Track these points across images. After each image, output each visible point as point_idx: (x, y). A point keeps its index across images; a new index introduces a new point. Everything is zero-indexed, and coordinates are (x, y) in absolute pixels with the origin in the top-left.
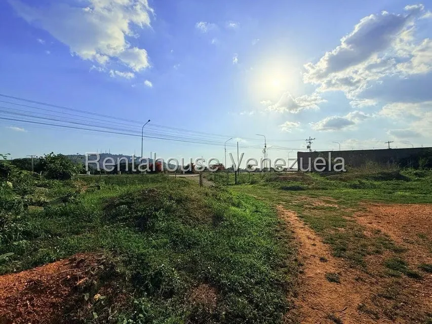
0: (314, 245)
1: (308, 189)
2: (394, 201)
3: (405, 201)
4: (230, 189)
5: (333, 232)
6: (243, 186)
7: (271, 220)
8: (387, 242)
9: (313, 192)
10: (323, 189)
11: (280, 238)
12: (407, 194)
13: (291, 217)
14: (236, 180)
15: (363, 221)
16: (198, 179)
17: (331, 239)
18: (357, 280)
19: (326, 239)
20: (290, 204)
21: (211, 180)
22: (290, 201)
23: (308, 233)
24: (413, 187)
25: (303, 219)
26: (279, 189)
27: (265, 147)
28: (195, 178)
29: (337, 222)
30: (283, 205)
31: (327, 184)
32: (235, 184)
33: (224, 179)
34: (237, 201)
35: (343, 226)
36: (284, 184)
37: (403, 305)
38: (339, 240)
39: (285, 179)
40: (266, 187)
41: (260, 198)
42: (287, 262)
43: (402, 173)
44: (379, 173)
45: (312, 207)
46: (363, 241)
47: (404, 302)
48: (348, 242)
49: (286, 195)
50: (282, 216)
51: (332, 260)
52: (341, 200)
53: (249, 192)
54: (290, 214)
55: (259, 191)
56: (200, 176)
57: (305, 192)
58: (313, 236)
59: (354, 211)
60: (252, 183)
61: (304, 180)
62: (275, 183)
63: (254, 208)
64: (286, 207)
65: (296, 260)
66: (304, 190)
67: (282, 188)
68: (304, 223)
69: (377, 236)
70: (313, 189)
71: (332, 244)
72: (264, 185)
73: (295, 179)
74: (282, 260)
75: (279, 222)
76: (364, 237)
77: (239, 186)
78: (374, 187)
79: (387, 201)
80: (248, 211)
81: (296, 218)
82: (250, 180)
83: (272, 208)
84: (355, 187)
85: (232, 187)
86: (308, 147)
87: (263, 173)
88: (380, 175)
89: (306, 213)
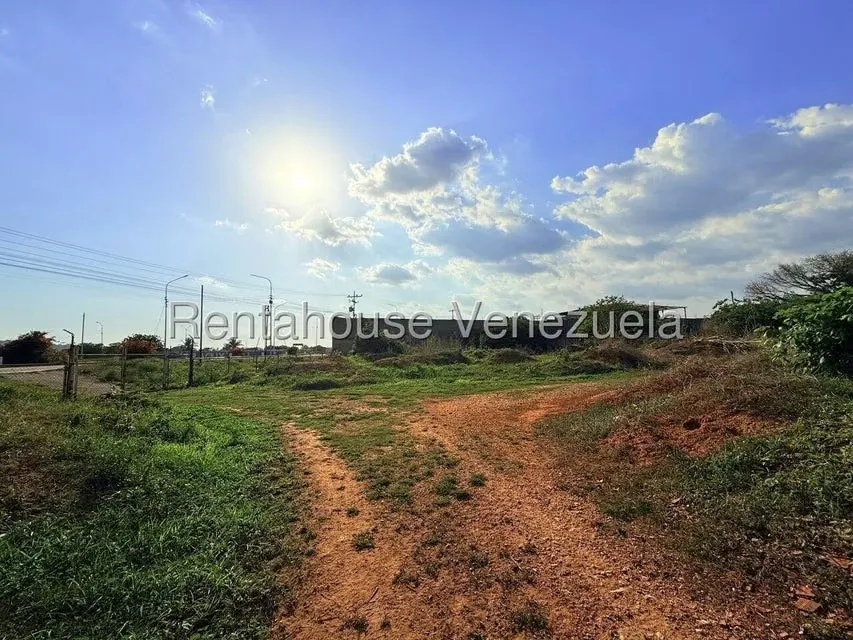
0: (342, 488)
1: (347, 384)
2: (454, 393)
3: (465, 391)
4: (170, 399)
5: (375, 456)
6: (210, 390)
7: (265, 457)
8: (441, 455)
9: (353, 390)
10: (370, 382)
11: (278, 493)
12: (467, 381)
13: (309, 441)
14: (191, 375)
15: (417, 428)
16: (59, 378)
17: (371, 470)
18: (398, 530)
19: (362, 472)
20: (311, 416)
21: (110, 378)
22: (311, 411)
23: (333, 469)
24: (472, 372)
25: (329, 443)
26: (294, 389)
27: (271, 302)
28: (48, 375)
29: (381, 438)
30: (296, 420)
31: (376, 373)
32: (188, 386)
33: (156, 376)
34: (183, 426)
35: (390, 442)
36: (305, 379)
37: (448, 547)
38: (383, 468)
39: (306, 368)
40: (266, 387)
41: (248, 412)
42: (284, 542)
43: (464, 353)
44: (441, 354)
45: (349, 417)
46: (414, 462)
47: (450, 542)
48: (392, 469)
49: (305, 400)
50: (291, 444)
51: (367, 508)
52: (394, 398)
53: (223, 399)
54: (306, 437)
55: (248, 396)
56: (68, 370)
57: (341, 390)
58: (340, 473)
59: (407, 415)
60: (234, 381)
61: (340, 368)
62: (285, 377)
63: (229, 437)
64: (302, 425)
65: (304, 531)
66: (337, 386)
67: (300, 387)
68: (330, 449)
69: (431, 448)
70: (354, 383)
71: (370, 477)
72: (262, 384)
73: (325, 368)
74: (273, 542)
75: (281, 459)
76: (414, 454)
77: (199, 390)
78: (435, 374)
79: (447, 393)
80: (209, 446)
81: (318, 443)
82: (230, 375)
83: (272, 430)
84: (412, 376)
85: (179, 392)
86: (352, 309)
87: (261, 359)
88: (442, 357)
89: (338, 430)
